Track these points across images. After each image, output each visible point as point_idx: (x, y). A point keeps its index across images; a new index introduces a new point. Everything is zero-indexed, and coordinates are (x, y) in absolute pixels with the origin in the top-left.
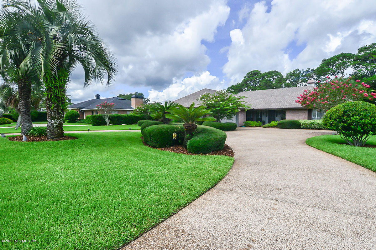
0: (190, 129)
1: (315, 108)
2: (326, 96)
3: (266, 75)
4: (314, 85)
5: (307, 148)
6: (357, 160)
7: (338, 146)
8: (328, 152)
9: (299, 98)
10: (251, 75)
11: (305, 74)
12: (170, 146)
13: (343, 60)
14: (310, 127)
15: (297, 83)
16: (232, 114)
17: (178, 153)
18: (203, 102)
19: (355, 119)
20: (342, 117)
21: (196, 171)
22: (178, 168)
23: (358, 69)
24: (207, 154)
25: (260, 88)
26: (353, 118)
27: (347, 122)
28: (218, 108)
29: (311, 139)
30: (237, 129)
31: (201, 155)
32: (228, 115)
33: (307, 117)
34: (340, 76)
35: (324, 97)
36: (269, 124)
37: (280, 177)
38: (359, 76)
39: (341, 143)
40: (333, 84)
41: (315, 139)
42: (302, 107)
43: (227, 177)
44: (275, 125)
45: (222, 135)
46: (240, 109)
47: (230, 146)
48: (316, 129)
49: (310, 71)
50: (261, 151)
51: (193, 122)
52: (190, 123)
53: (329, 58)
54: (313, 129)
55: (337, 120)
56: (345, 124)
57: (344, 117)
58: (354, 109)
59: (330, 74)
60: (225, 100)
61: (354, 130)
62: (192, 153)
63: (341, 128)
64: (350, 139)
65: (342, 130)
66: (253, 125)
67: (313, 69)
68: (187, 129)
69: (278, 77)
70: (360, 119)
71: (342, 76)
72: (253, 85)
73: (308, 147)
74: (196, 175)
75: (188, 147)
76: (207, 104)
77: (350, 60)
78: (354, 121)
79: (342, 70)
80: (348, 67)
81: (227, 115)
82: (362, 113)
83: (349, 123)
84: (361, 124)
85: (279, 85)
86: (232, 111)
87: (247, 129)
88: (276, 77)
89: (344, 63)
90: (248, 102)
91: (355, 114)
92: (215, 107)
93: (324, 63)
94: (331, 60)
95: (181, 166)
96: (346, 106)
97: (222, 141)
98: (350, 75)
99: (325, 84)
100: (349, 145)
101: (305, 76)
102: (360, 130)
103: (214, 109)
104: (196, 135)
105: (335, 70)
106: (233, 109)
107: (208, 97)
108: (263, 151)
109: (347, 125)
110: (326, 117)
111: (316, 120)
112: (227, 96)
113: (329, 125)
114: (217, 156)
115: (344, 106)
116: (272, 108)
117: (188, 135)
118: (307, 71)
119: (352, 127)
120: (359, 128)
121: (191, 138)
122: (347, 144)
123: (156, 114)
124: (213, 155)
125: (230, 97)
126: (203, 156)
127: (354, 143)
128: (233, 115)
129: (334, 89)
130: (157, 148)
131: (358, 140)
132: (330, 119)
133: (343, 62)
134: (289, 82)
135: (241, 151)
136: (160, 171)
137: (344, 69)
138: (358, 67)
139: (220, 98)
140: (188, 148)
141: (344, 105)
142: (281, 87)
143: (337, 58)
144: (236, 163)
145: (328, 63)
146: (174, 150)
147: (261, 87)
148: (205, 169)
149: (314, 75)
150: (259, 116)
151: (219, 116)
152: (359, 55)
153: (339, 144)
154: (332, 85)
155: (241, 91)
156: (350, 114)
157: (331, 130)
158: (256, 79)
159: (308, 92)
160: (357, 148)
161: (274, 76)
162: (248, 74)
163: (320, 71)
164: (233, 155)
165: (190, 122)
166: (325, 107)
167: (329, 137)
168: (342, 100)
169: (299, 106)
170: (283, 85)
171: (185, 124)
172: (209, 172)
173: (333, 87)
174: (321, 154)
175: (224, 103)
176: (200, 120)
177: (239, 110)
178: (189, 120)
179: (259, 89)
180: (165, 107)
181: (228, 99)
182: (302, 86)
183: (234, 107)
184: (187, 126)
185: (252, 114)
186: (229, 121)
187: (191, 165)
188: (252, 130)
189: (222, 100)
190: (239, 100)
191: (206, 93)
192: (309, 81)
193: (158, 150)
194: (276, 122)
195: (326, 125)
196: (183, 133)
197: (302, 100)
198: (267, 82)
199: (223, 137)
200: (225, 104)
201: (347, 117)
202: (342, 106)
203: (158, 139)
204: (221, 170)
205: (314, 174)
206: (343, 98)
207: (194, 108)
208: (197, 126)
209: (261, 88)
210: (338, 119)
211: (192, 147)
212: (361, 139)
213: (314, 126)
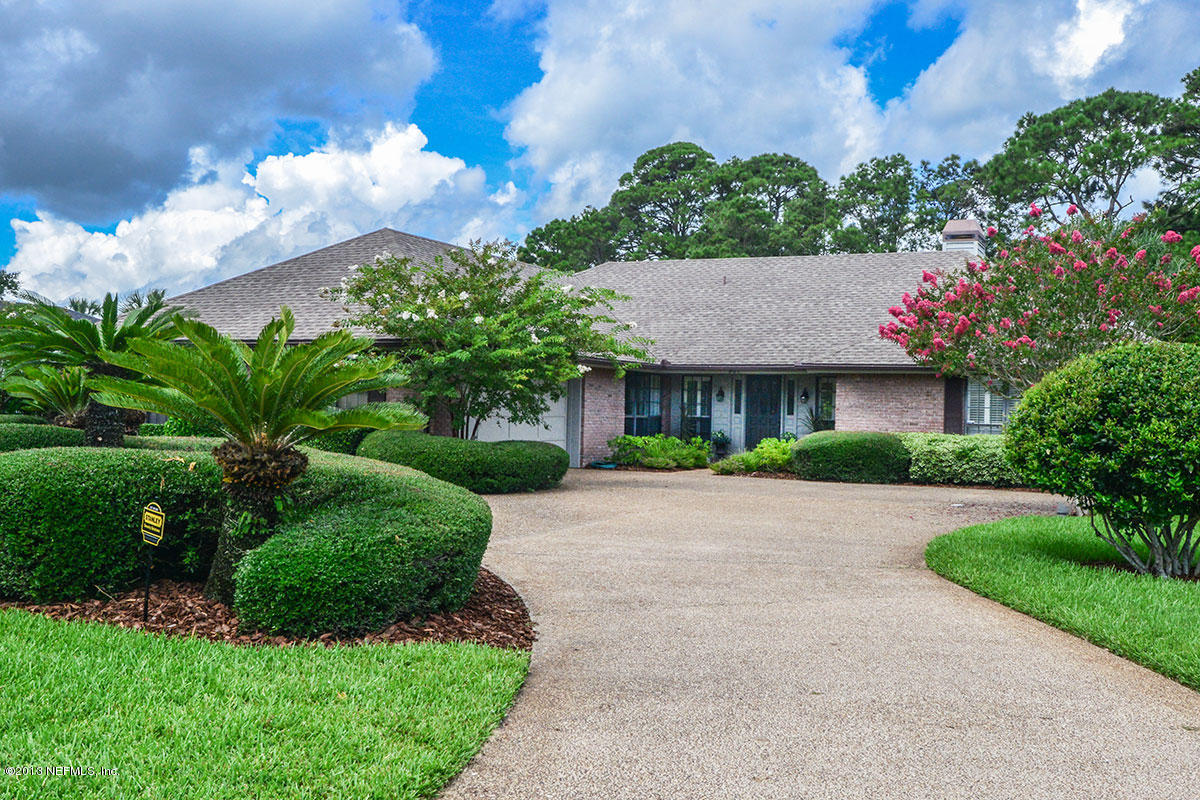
0: (258, 478)
1: (978, 373)
2: (1026, 309)
3: (738, 178)
4: (974, 250)
5: (931, 588)
6: (1160, 653)
7: (1073, 580)
8: (1025, 609)
9: (895, 313)
10: (657, 167)
11: (935, 185)
12: (122, 588)
13: (1116, 126)
14: (955, 474)
15: (897, 230)
16: (543, 390)
17: (170, 633)
18: (367, 308)
19: (1154, 433)
20: (1095, 426)
21: (274, 750)
22: (159, 732)
23: (1184, 179)
24: (362, 637)
25: (709, 246)
26: (1145, 432)
27: (1117, 449)
28: (462, 355)
29: (953, 538)
30: (567, 478)
31: (321, 645)
32: (518, 396)
33: (941, 419)
34: (1099, 205)
35: (1016, 315)
36: (750, 457)
37: (773, 759)
38: (1190, 214)
39: (1092, 559)
40: (1057, 246)
41: (970, 539)
42: (909, 361)
43: (470, 776)
44: (781, 458)
45: (464, 515)
46: (586, 362)
47: (517, 583)
48: (984, 485)
49: (959, 170)
50: (690, 613)
51: (276, 433)
52: (257, 440)
53: (1050, 112)
54: (970, 484)
55: (1071, 440)
56: (1111, 462)
57: (1102, 422)
58: (1153, 380)
59: (1054, 193)
60: (504, 307)
61: (1151, 491)
62: (265, 630)
63: (1088, 484)
64: (1137, 539)
65: (1097, 489)
66: (661, 460)
67: (975, 162)
68: (238, 475)
69: (801, 194)
70: (1178, 436)
71: (1112, 209)
72: (670, 227)
73: (936, 581)
74: (274, 773)
75: (239, 596)
76: (392, 323)
77: (1151, 128)
78: (1150, 443)
79: (1112, 176)
80: (1137, 161)
81: (514, 398)
82: (1187, 405)
83: (1128, 457)
84: (1182, 463)
85: (807, 236)
86: (540, 372)
87: (625, 484)
88: (791, 194)
89: (1119, 142)
90: (633, 324)
91: (1154, 405)
92: (441, 345)
93: (1025, 137)
94: (1056, 123)
95: (176, 718)
96: (1112, 365)
97: (460, 553)
98: (1147, 205)
99: (1021, 246)
100: (1131, 569)
101: (934, 195)
102: (1179, 495)
103: (439, 360)
104: (296, 519)
105: (1078, 174)
106: (550, 358)
107: (404, 281)
108: (700, 611)
109: (1116, 467)
110: (1022, 421)
111: (985, 436)
112: (514, 281)
113: (1036, 464)
114: (424, 646)
115: (1107, 365)
116: (762, 361)
117: (246, 517)
118: (943, 172)
119: (1143, 475)
120: (1175, 482)
121: (263, 539)
122: (1122, 565)
123: (40, 376)
124: (399, 645)
125: (533, 286)
126: (337, 648)
127: (1152, 562)
128: (547, 397)
129: (1060, 273)
130: (24, 602)
131: (1173, 542)
132: (1042, 431)
133: (1114, 140)
134: (858, 226)
135: (572, 613)
136: (27, 760)
137: (1120, 175)
138: (1185, 168)
139: (473, 290)
140: (243, 604)
141: (1105, 363)
142: (815, 250)
143: (1089, 114)
144: (539, 684)
145: (1044, 137)
146: (146, 617)
147: (714, 243)
148: (340, 731)
149: (978, 198)
150: (699, 408)
151: (462, 401)
152: (1187, 108)
153: (1083, 564)
154: (1055, 251)
155: (604, 254)
156: (1131, 411)
157: (1044, 488)
158: (686, 192)
159: (939, 281)
160: (1166, 585)
161: (777, 182)
162: (643, 162)
163: (1009, 173)
164: (527, 639)
165: (259, 436)
166: (1024, 367)
167: (1039, 528)
168: (1099, 335)
169: (896, 355)
170: (828, 238)
171: (224, 447)
172: (362, 751)
173: (1059, 263)
174: (997, 622)
175: (493, 323)
176: (323, 421)
177: (583, 369)
178: (256, 421)
179: (700, 251)
180: (99, 329)
181: (519, 299)
182: (919, 249)
183: (555, 350)
184: (238, 457)
185: (655, 396)
186: (524, 432)
187: (248, 710)
188: (652, 485)
189: (484, 303)
190: (583, 311)
191: (386, 255)
192: (952, 226)
193: (31, 618)
194: (783, 444)
195: (1020, 461)
196: (215, 502)
197: (909, 324)
198: (741, 216)
199: (465, 529)
200: (498, 332)
201: (1120, 423)
202: (1094, 364)
203: (38, 541)
204: (438, 732)
205: (949, 733)
206: (1104, 326)
207: (292, 343)
208: (305, 459)
209: (712, 249)
210: (1076, 431)
211: (268, 591)
212: (1187, 543)
213: (974, 469)
